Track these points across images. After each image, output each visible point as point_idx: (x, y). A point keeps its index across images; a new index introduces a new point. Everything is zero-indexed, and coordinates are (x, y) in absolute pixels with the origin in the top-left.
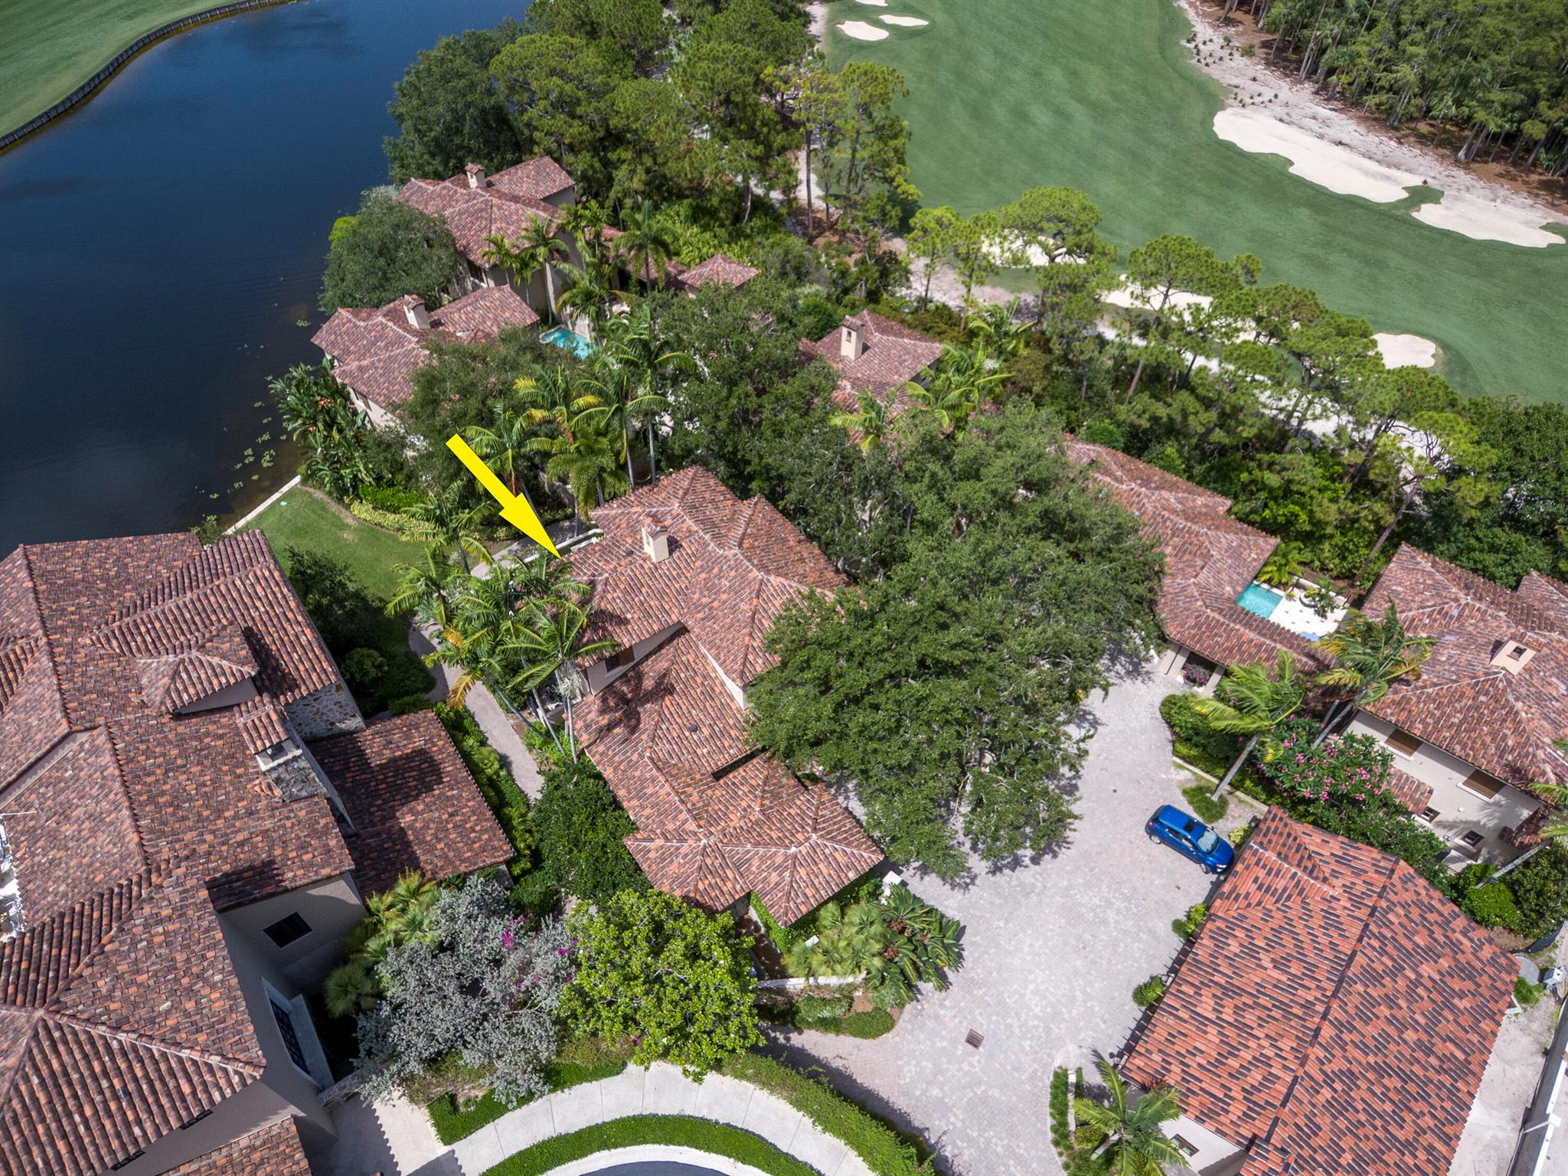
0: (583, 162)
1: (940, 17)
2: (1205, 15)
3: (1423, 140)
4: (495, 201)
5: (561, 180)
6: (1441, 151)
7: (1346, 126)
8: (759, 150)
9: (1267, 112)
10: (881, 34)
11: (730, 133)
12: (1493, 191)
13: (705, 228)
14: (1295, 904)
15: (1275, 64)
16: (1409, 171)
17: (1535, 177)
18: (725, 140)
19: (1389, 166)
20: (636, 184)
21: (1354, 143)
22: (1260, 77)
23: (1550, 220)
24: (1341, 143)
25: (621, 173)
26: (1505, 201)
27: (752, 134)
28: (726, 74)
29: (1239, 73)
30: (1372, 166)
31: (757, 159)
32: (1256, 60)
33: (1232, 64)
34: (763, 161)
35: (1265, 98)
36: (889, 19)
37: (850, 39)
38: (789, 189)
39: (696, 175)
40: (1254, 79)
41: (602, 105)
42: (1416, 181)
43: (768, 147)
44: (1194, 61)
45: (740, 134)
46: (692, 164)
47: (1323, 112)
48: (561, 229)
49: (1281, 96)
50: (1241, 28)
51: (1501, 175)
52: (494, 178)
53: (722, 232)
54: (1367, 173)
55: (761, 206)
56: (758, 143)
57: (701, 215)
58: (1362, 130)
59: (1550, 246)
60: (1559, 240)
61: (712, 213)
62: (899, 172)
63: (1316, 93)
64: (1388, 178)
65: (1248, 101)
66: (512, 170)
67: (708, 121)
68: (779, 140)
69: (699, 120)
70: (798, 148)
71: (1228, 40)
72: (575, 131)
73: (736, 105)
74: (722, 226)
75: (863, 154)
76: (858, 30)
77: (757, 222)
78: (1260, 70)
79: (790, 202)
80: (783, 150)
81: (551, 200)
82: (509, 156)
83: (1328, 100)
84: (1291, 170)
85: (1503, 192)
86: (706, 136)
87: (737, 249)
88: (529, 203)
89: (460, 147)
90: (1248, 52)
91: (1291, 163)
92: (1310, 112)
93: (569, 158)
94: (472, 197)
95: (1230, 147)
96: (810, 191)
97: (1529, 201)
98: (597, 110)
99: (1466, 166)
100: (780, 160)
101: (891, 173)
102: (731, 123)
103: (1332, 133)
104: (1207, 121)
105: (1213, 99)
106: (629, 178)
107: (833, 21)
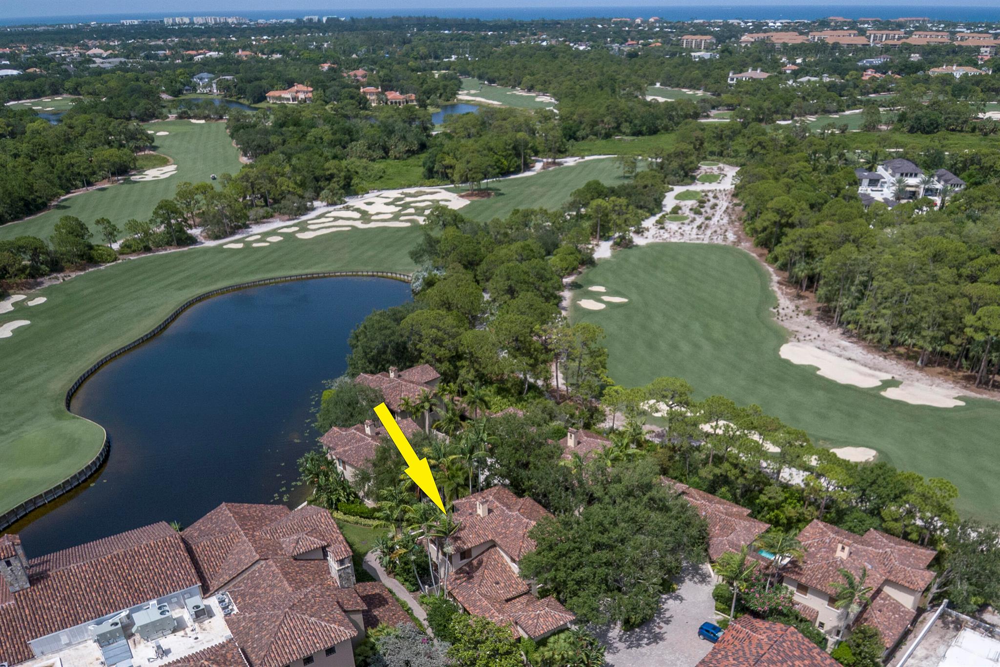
0: (445, 366)
1: (635, 297)
2: (787, 294)
3: (899, 356)
4: (404, 383)
5: (433, 374)
6: (909, 362)
7: (857, 351)
8: (532, 361)
9: (812, 344)
10: (602, 306)
11: (517, 354)
12: (932, 381)
13: (503, 397)
14: (747, 643)
15: (822, 319)
16: (887, 372)
17: (961, 374)
18: (515, 357)
19: (875, 369)
20: (470, 376)
21: (860, 358)
22: (812, 326)
23: (961, 394)
24: (850, 359)
25: (462, 372)
26: (938, 385)
27: (529, 354)
28: (517, 328)
29: (800, 324)
30: (866, 370)
31: (531, 365)
32: (811, 317)
33: (798, 320)
34: (533, 366)
35: (812, 337)
36: (606, 298)
37: (584, 309)
38: (546, 379)
39: (501, 372)
40: (808, 327)
41: (455, 341)
42: (887, 377)
43: (536, 359)
44: (775, 319)
45: (523, 355)
46: (499, 367)
47: (845, 343)
48: (435, 395)
49: (822, 335)
50: (807, 301)
51: (941, 373)
52: (401, 373)
53: (513, 399)
54: (861, 373)
55: (532, 387)
56: (531, 358)
57: (502, 391)
58: (865, 352)
59: (955, 407)
60: (962, 403)
61: (508, 391)
62: (602, 372)
63: (843, 334)
64: (873, 376)
65: (802, 338)
66: (410, 370)
67: (507, 348)
68: (542, 357)
69: (503, 349)
70: (552, 361)
71: (797, 307)
72: (442, 352)
73: (521, 342)
74: (512, 396)
75: (584, 363)
76: (588, 304)
77: (530, 394)
78: (813, 322)
79: (548, 386)
80: (545, 362)
81: (428, 383)
82: (408, 364)
83: (849, 337)
84: (818, 373)
85: (937, 381)
86: (506, 355)
87: (520, 406)
88: (419, 384)
89: (384, 360)
90: (808, 313)
91: (819, 369)
92: (836, 344)
93: (438, 365)
94: (391, 381)
95: (787, 362)
96: (559, 381)
97: (952, 386)
98: (452, 344)
99: (921, 370)
100: (542, 366)
101: (598, 372)
102: (519, 349)
103: (848, 354)
104: (777, 349)
105: (783, 337)
106: (466, 374)
107: (574, 300)
